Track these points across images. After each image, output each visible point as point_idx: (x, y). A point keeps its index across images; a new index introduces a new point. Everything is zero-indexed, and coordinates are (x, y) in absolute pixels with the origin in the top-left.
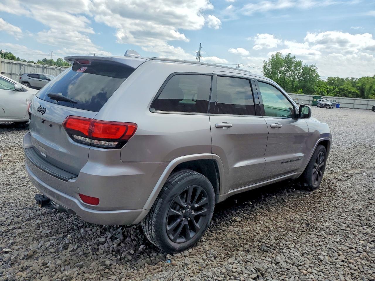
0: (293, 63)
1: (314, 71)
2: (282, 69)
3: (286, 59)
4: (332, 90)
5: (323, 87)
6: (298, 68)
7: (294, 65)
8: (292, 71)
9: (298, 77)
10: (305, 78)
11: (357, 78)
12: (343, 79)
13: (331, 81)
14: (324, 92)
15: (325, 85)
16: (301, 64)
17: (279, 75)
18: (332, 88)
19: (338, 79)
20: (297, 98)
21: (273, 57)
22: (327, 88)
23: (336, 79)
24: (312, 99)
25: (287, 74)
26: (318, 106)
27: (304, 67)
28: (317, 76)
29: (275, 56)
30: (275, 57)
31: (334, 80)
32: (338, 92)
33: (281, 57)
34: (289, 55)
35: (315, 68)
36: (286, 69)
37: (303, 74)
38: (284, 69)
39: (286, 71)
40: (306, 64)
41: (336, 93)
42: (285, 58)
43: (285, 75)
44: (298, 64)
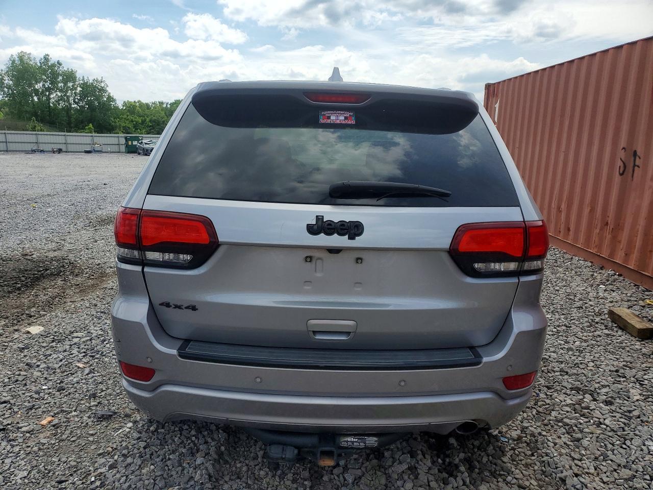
0: (59, 75)
1: (103, 90)
2: (39, 86)
3: (41, 66)
4: (140, 124)
5: (125, 119)
6: (70, 84)
7: (61, 78)
8: (61, 91)
9: (74, 101)
10: (90, 103)
11: (167, 101)
12: (147, 104)
13: (130, 107)
14: (129, 128)
15: (128, 116)
16: (76, 77)
17: (36, 99)
18: (140, 121)
19: (140, 104)
20: (95, 141)
21: (13, 62)
22: (132, 121)
23: (138, 104)
24: (123, 141)
25: (52, 96)
26: (139, 154)
27: (81, 82)
28: (110, 99)
29: (17, 59)
30: (17, 62)
31: (134, 107)
32: (151, 126)
33: (31, 63)
34: (46, 58)
35: (103, 85)
36: (47, 86)
37: (83, 95)
38: (44, 85)
39: (49, 89)
40: (86, 78)
41: (148, 129)
42: (39, 64)
43: (49, 99)
44: (70, 76)
